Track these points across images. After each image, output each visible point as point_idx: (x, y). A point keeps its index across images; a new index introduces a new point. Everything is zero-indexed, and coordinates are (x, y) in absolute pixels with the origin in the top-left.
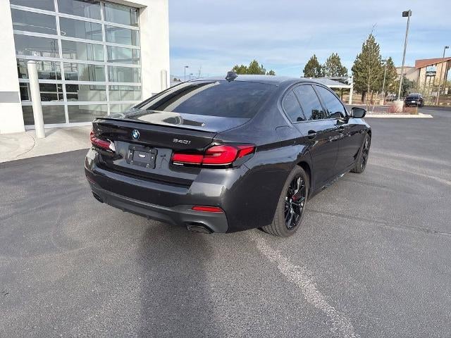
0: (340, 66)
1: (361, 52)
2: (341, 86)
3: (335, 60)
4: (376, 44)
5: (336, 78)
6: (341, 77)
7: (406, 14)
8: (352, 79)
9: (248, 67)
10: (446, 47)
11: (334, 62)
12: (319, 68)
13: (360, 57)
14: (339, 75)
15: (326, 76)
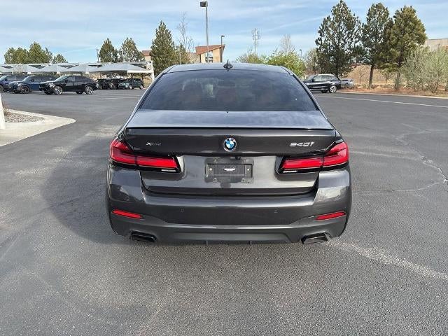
0: (136, 51)
1: (156, 38)
2: (141, 71)
3: (130, 45)
4: (167, 31)
5: (135, 63)
6: (139, 62)
7: (203, 4)
8: (152, 64)
9: (28, 50)
10: (222, 36)
11: (130, 47)
12: (115, 53)
13: (155, 42)
14: (137, 60)
15: (124, 61)
